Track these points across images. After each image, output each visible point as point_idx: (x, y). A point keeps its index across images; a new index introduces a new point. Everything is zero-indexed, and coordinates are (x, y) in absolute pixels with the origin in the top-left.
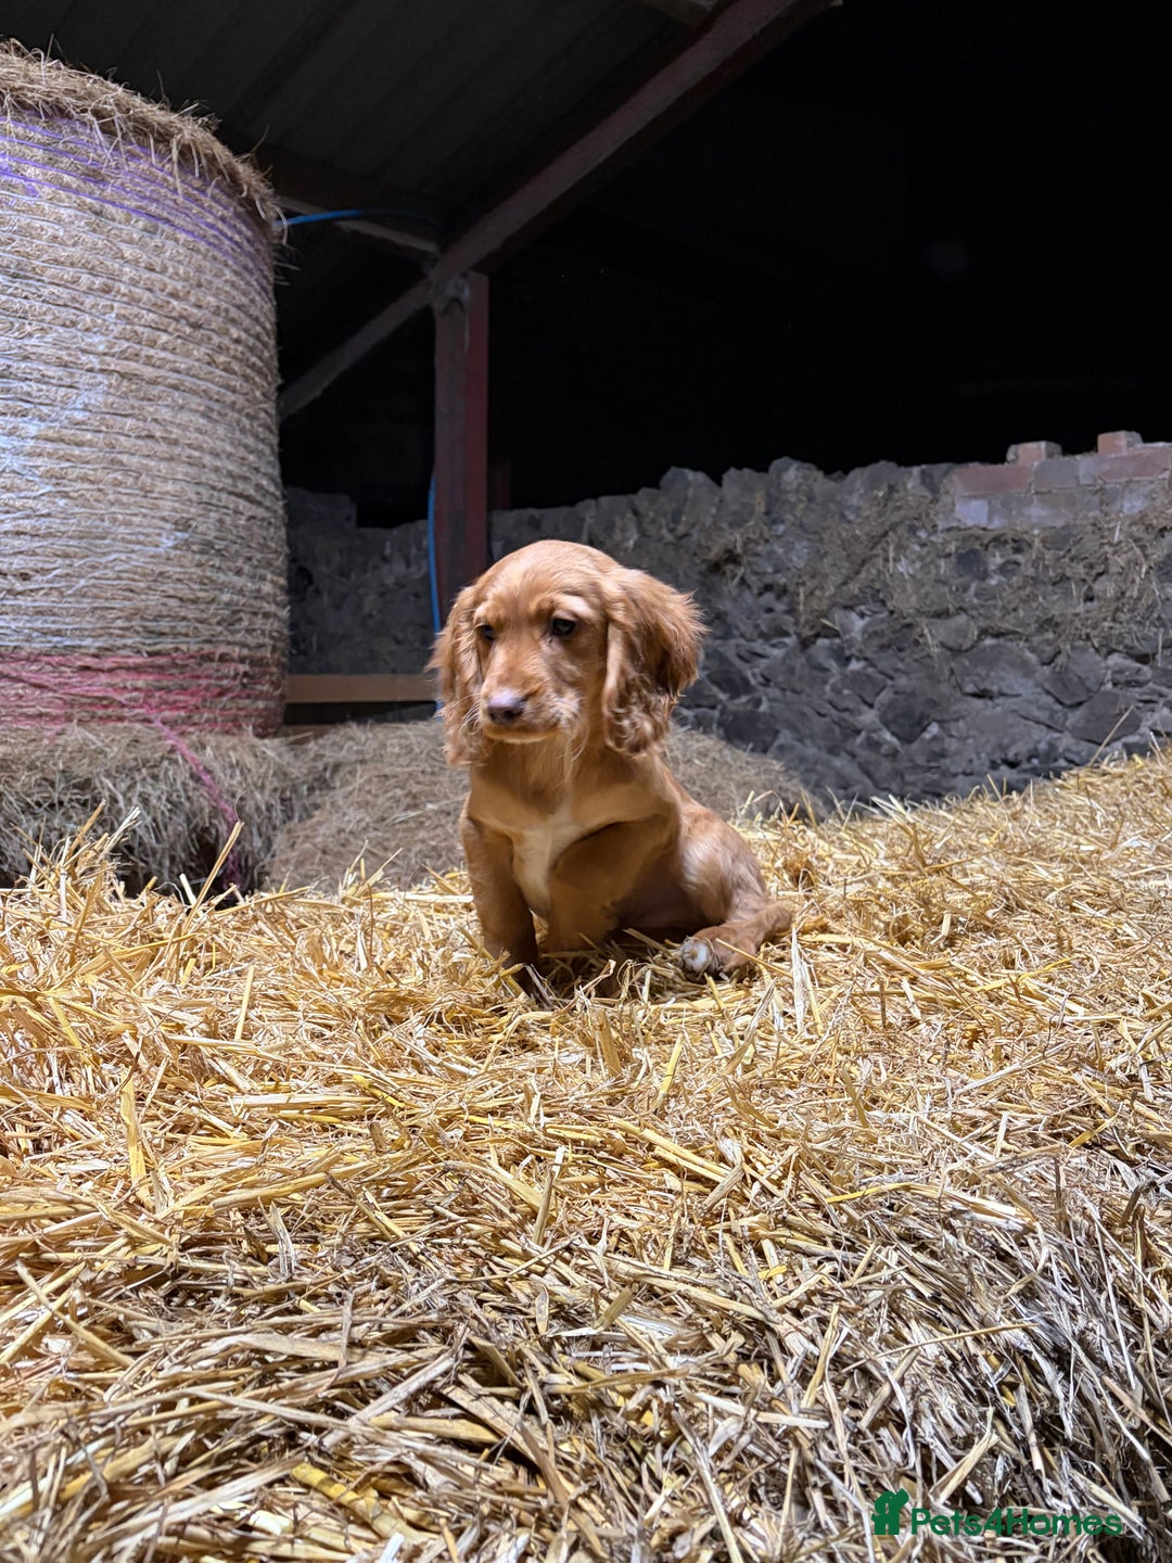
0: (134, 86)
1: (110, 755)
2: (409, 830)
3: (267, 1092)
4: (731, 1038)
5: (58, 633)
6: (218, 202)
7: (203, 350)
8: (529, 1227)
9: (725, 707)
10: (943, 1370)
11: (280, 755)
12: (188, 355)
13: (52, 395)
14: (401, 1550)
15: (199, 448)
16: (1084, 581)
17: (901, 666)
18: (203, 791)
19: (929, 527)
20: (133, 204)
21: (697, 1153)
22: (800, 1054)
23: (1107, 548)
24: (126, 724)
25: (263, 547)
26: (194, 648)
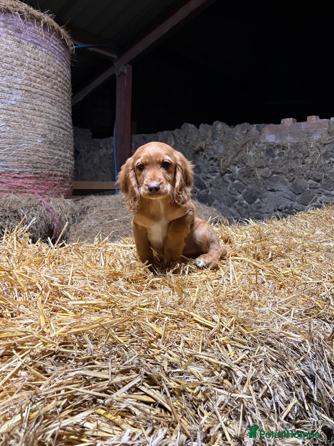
0: (31, 4)
1: (23, 203)
2: (109, 226)
3: (79, 300)
4: (212, 286)
5: (7, 167)
6: (55, 40)
7: (50, 84)
8: (159, 340)
9: (199, 193)
10: (280, 381)
11: (71, 204)
12: (45, 85)
13: (5, 96)
14: (130, 434)
15: (49, 113)
16: (302, 158)
17: (249, 182)
18: (50, 214)
19: (258, 142)
20: (30, 40)
21: (206, 319)
22: (232, 291)
23: (309, 149)
24: (27, 194)
25: (67, 143)
26: (47, 172)
